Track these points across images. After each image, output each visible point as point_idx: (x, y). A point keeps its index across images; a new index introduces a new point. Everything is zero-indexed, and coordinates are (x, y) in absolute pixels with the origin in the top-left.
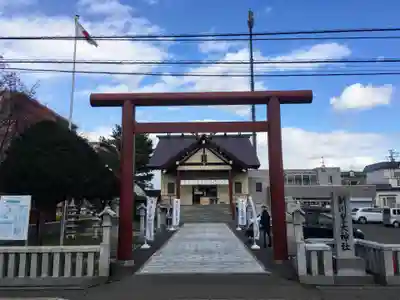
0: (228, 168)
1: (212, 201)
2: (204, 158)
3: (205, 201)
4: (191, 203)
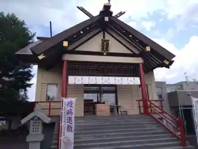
0: (139, 60)
1: (112, 110)
2: (105, 45)
3: (103, 110)
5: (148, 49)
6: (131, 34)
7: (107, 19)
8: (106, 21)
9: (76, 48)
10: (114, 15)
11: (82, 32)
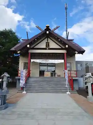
0: (64, 51)
1: (52, 75)
2: (48, 44)
4: (38, 76)
5: (67, 46)
6: (60, 39)
7: (48, 32)
8: (48, 34)
9: (34, 47)
10: (51, 30)
11: (36, 40)
